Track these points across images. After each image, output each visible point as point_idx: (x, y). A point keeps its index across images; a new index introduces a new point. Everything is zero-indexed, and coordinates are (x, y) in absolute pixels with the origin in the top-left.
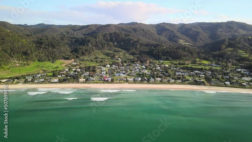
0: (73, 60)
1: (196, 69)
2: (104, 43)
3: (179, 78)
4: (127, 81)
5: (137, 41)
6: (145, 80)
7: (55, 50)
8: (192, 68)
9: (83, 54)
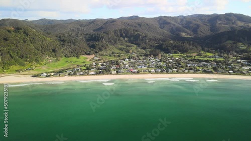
0: (94, 55)
1: (202, 61)
2: (116, 39)
3: (191, 69)
4: (150, 72)
5: (145, 36)
6: (164, 70)
7: (77, 47)
8: (199, 60)
9: (100, 49)
